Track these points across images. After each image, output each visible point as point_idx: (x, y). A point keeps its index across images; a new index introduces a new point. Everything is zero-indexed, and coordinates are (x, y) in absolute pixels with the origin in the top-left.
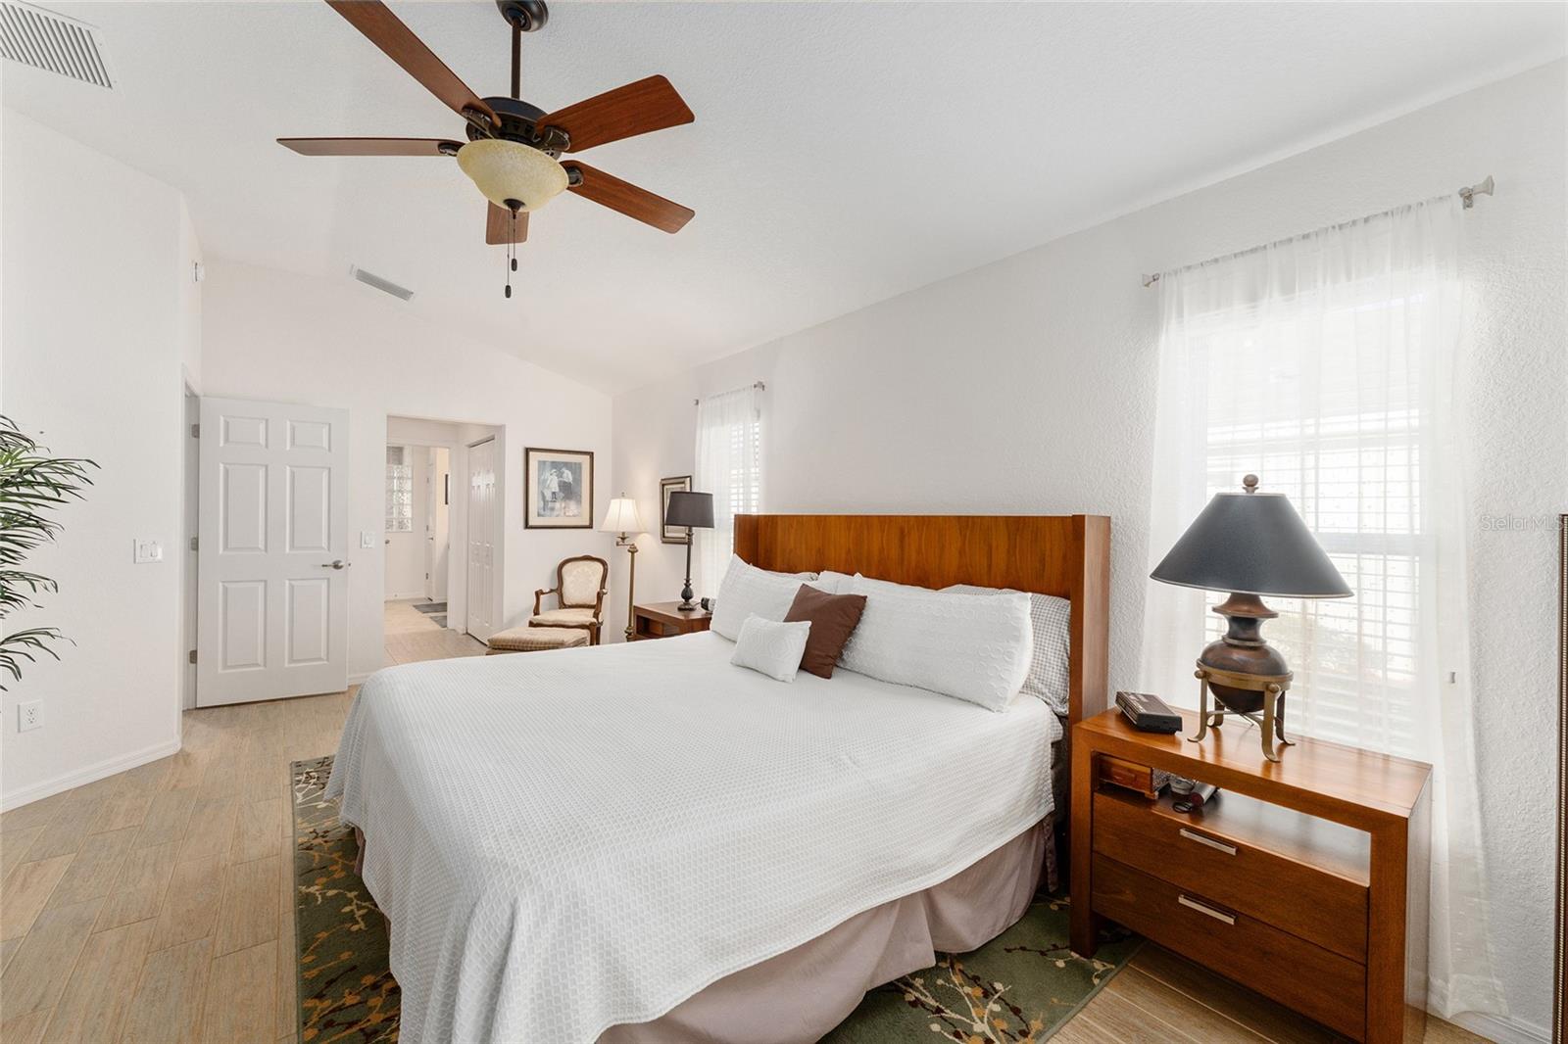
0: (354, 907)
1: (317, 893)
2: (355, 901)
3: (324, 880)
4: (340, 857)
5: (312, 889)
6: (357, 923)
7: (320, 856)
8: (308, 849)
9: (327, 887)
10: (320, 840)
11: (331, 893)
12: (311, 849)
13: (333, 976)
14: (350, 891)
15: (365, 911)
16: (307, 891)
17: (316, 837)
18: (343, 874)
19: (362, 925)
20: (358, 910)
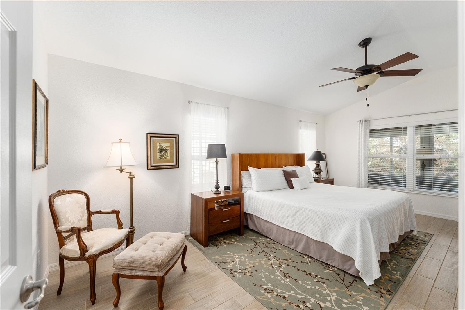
0: (392, 265)
1: (398, 275)
2: (390, 266)
3: (393, 277)
4: (383, 280)
5: (398, 277)
6: (394, 262)
7: (388, 285)
8: (390, 291)
9: (394, 275)
10: (383, 291)
11: (394, 272)
12: (389, 290)
13: (407, 259)
14: (389, 269)
15: (390, 263)
16: (400, 278)
17: (383, 293)
18: (386, 274)
19: (393, 261)
20: (391, 264)
